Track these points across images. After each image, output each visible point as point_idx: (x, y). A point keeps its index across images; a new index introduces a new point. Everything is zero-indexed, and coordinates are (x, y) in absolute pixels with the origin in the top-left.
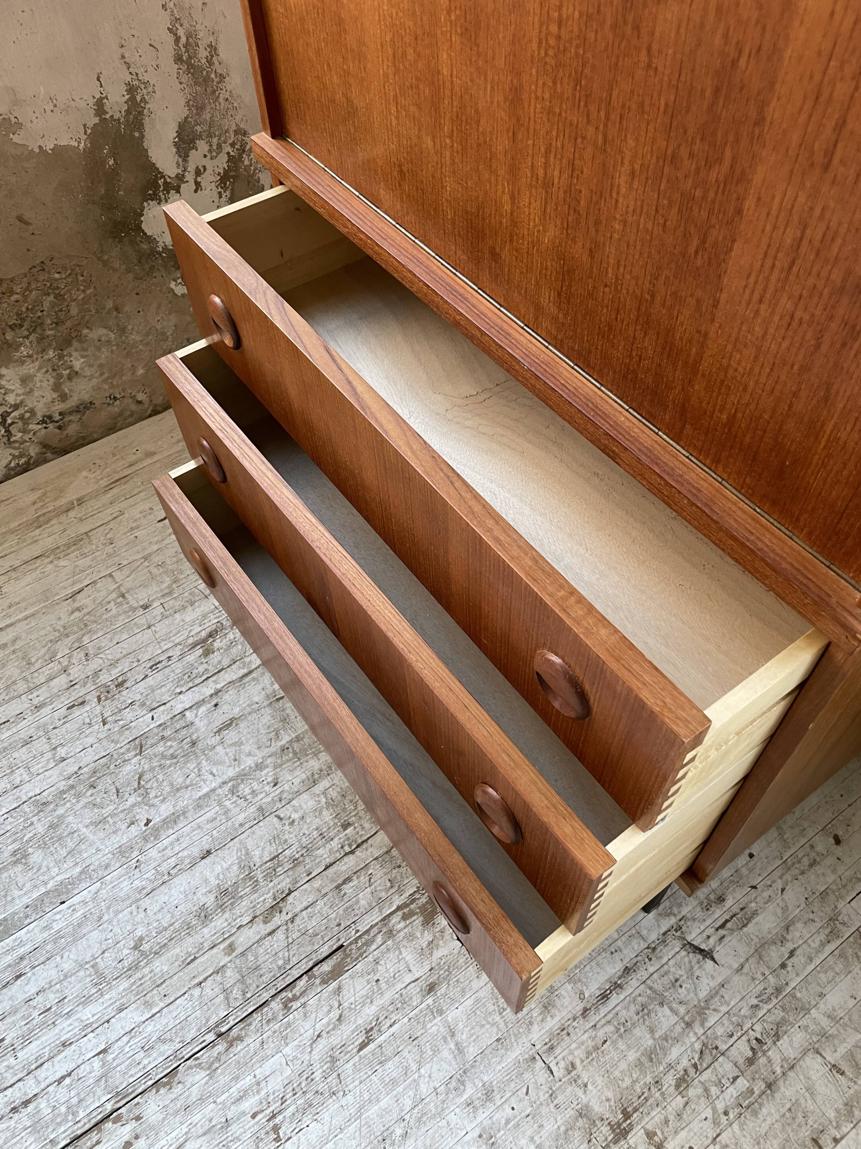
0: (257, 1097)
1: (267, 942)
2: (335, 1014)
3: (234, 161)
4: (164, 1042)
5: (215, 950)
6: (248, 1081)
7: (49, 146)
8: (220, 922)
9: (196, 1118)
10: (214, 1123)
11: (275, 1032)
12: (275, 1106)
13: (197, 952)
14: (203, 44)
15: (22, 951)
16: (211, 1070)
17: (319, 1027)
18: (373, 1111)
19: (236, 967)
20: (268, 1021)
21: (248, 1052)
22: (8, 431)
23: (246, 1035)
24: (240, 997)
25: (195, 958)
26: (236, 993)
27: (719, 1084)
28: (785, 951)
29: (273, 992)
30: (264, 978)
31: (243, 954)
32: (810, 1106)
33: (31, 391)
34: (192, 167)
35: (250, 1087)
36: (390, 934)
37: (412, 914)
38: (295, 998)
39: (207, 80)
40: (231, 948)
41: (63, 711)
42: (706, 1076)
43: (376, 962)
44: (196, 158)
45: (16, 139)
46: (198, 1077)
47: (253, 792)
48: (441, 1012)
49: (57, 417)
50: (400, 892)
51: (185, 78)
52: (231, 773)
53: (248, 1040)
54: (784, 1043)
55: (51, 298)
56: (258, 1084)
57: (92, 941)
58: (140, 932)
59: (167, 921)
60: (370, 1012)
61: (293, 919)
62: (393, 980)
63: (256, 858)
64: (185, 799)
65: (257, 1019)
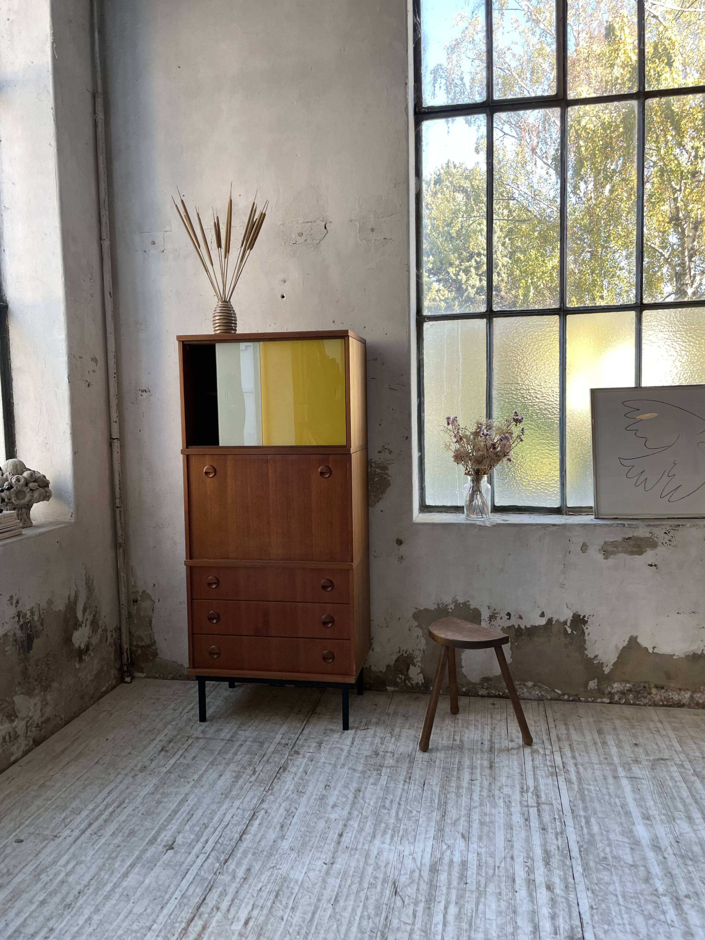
1: (260, 776)
2: (293, 774)
3: (94, 616)
5: (247, 784)
7: (57, 610)
8: (242, 780)
12: (296, 789)
13: (242, 786)
14: (91, 579)
15: (187, 811)
16: (272, 794)
17: (291, 777)
18: (321, 779)
19: (256, 783)
22: (27, 731)
27: (389, 740)
28: (382, 721)
29: (272, 780)
30: (266, 780)
31: (255, 780)
33: (36, 711)
34: (85, 619)
36: (291, 760)
37: (293, 755)
38: (279, 777)
39: (91, 590)
40: (251, 782)
41: (131, 779)
42: (385, 740)
43: (293, 764)
44: (86, 616)
45: (52, 607)
47: (220, 763)
48: (318, 762)
49: (40, 725)
50: (285, 754)
51: (87, 589)
52: (207, 764)
55: (46, 668)
57: (207, 801)
58: (220, 793)
59: (225, 788)
60: (301, 770)
61: (262, 771)
62: (301, 764)
63: (236, 769)
64: (200, 773)
65: (274, 784)
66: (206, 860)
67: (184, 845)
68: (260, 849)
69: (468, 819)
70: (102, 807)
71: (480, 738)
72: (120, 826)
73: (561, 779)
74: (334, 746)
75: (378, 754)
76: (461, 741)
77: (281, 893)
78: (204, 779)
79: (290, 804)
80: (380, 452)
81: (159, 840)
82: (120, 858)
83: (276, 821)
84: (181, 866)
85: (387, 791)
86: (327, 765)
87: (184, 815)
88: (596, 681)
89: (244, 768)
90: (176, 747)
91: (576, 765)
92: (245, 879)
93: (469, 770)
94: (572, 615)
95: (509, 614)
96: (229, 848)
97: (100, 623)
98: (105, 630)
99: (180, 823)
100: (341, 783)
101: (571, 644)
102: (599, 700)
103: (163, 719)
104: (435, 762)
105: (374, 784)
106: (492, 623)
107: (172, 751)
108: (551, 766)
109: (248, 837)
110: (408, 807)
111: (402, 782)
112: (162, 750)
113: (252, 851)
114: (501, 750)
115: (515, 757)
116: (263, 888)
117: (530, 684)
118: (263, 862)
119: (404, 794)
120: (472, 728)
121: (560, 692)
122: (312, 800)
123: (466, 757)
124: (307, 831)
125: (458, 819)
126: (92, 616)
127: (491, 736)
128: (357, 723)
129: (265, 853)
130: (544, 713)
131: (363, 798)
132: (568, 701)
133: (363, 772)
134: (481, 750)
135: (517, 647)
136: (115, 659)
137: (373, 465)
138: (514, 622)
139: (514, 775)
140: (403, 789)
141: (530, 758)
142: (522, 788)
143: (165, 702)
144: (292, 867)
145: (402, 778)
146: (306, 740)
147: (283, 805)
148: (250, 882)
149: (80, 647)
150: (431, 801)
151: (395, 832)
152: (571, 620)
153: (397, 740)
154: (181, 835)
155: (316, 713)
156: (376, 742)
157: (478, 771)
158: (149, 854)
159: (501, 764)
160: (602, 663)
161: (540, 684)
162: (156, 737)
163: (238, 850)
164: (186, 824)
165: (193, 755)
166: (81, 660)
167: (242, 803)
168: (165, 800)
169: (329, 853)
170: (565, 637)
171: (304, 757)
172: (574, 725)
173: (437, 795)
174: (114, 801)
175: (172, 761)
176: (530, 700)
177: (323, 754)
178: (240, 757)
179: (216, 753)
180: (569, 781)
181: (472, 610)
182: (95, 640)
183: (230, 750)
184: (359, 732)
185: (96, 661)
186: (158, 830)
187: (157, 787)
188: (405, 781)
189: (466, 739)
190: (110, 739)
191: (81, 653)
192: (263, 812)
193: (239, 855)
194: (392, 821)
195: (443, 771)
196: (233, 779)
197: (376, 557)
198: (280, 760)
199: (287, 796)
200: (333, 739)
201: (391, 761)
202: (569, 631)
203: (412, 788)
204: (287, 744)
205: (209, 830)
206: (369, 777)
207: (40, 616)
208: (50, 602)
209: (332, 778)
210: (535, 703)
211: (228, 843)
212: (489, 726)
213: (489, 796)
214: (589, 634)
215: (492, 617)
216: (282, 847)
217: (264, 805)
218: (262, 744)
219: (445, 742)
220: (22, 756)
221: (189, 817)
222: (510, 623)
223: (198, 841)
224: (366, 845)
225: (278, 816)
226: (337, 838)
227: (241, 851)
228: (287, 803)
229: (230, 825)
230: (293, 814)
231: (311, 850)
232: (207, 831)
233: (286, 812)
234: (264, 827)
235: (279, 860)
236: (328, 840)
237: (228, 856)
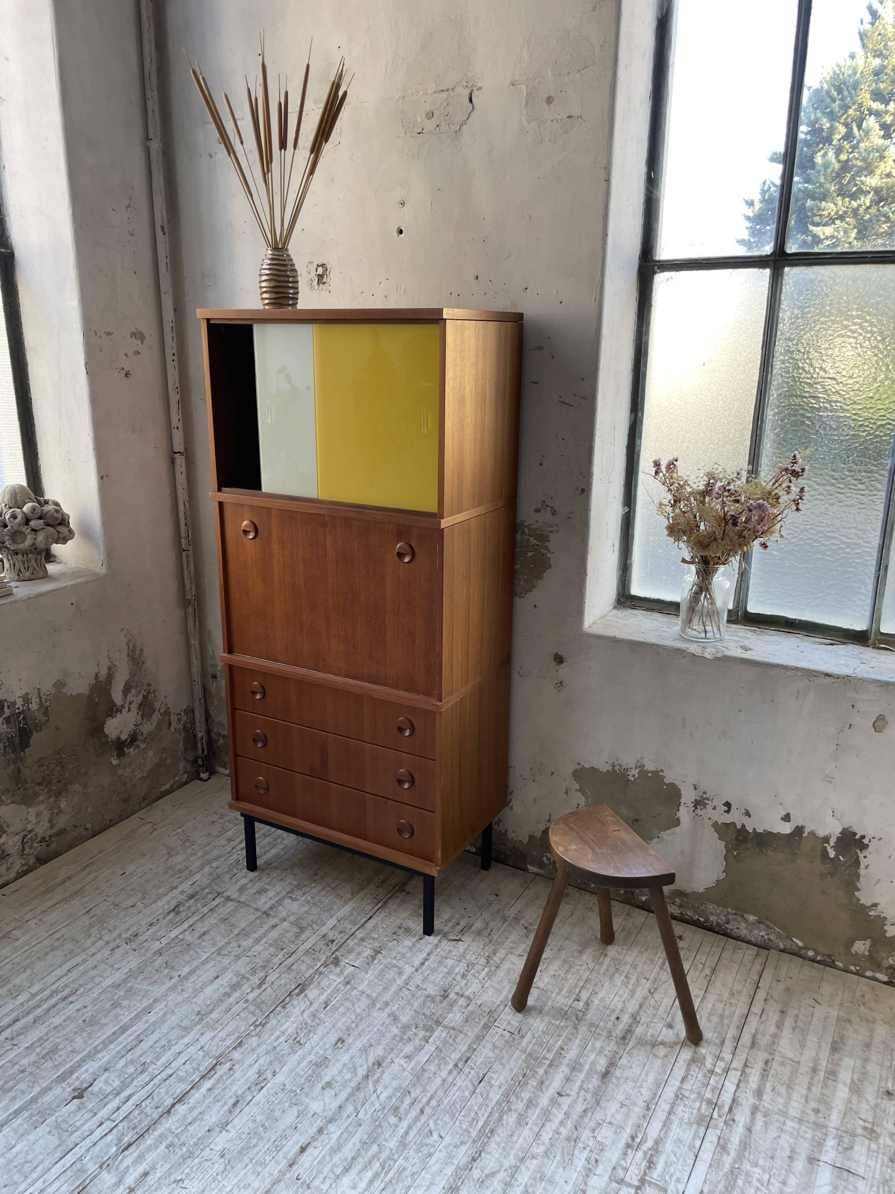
0: (284, 1036)
1: (264, 993)
2: (308, 1003)
3: (145, 697)
4: (231, 1036)
5: (239, 1004)
7: (74, 693)
8: (236, 995)
9: (259, 1051)
10: (268, 1049)
11: (282, 1017)
12: (295, 1036)
13: (230, 1007)
14: (138, 649)
15: (138, 1033)
16: (258, 1035)
17: (302, 1009)
18: (339, 1024)
19: (253, 1005)
20: (278, 1014)
21: (273, 1026)
22: (23, 847)
23: (270, 1021)
24: (260, 1012)
26: (257, 1012)
27: (478, 972)
28: (489, 930)
29: (276, 1006)
30: (269, 1003)
31: (254, 1000)
32: (514, 967)
33: (39, 822)
34: (128, 702)
35: (280, 1034)
36: (321, 973)
37: (328, 965)
38: (286, 1004)
39: (138, 663)
40: (247, 1001)
41: (108, 953)
42: (472, 971)
43: (319, 983)
44: (130, 697)
45: (63, 690)
46: (253, 1040)
47: (230, 952)
48: (355, 988)
49: (47, 839)
50: (319, 960)
51: (130, 663)
52: (214, 949)
53: (271, 1023)
54: (498, 954)
55: (58, 768)
56: (283, 1032)
57: (173, 1020)
58: (197, 1010)
59: (209, 1002)
60: (324, 997)
61: (272, 983)
62: (330, 985)
63: (243, 971)
64: (195, 964)
65: (272, 1015)
66: (106, 1135)
67: (97, 1096)
68: (183, 1139)
69: (508, 1179)
70: (48, 992)
71: (620, 1006)
72: (46, 1034)
73: (712, 1136)
74: (394, 961)
75: (447, 996)
76: (587, 1004)
78: (193, 979)
79: (271, 1063)
80: (537, 511)
81: (74, 1076)
82: (11, 1094)
83: (234, 1088)
84: (70, 1136)
85: (418, 1078)
86: (363, 998)
87: (132, 1038)
88: (868, 943)
89: (253, 971)
90: (193, 909)
91: (755, 1110)
93: (567, 1070)
94: (840, 830)
95: (728, 805)
96: (146, 1122)
97: (157, 705)
98: (167, 713)
99: (118, 1052)
100: (364, 1040)
101: (832, 874)
102: (869, 973)
103: (207, 853)
104: (522, 1037)
105: (408, 1057)
106: (698, 811)
107: (183, 914)
108: (709, 1102)
109: (181, 1109)
110: (431, 1123)
111: (451, 1066)
112: (174, 909)
113: (170, 1139)
114: (641, 1042)
115: (659, 1062)
117: (752, 918)
118: (172, 1167)
119: (440, 1093)
120: (619, 979)
121: (800, 944)
122: (305, 1063)
123: (578, 1041)
124: (263, 1126)
125: (493, 1174)
126: (141, 696)
127: (641, 1006)
128: (450, 924)
129: (185, 1149)
130: (756, 977)
131: (377, 1081)
132: (813, 960)
133: (406, 1028)
134: (610, 1032)
135: (735, 857)
136: (186, 749)
137: (526, 530)
138: (735, 817)
139: (634, 1104)
140: (444, 1080)
141: (682, 1073)
142: (633, 1138)
143: (227, 824)
145: (455, 1056)
146: (363, 939)
147: (261, 1061)
149: (119, 738)
150: (473, 1119)
151: (383, 1169)
152: (838, 838)
153: (490, 975)
154: (107, 1074)
155: (403, 891)
156: (457, 970)
157: (582, 1076)
158: (47, 1098)
159: (625, 1074)
160: (885, 919)
161: (768, 923)
162: (181, 883)
163: (153, 1131)
164: (122, 1057)
165: (205, 929)
166: (121, 753)
167: (212, 1039)
168: (125, 1003)
169: (268, 1181)
170: (823, 862)
171: (342, 972)
172: (796, 1017)
173: (489, 1109)
174: (66, 986)
175: (173, 935)
176: (749, 942)
177: (370, 972)
178: (261, 948)
179: (236, 932)
180: (722, 1146)
181: (666, 785)
182: (147, 728)
183: (255, 932)
184: (445, 942)
185: (151, 753)
186: (85, 1056)
187: (130, 976)
188: (456, 1066)
189: (596, 1002)
190: (127, 873)
191: (120, 747)
192: (228, 1066)
193: (149, 1141)
194: (392, 1144)
195: (526, 1061)
196: (228, 990)
197: (521, 676)
198: (308, 969)
199: (275, 1044)
200: (399, 949)
201: (459, 1015)
202: (832, 854)
203: (460, 1083)
204: (333, 941)
205: (143, 1078)
206: (410, 1040)
207: (41, 704)
208: (60, 685)
209: (357, 1026)
210: (752, 951)
211: (150, 1113)
212: (649, 984)
213: (568, 1139)
214: (867, 867)
215: (699, 803)
216: (212, 1146)
217: (236, 1055)
218: (302, 929)
219: (561, 1000)
220: (16, 879)
221: (135, 1043)
222: (728, 819)
223: (118, 1094)
224: (328, 1182)
225: (243, 1080)
226: (295, 1154)
227: (157, 1133)
228: (268, 1058)
229: (174, 1076)
230: (263, 1084)
231: (246, 1165)
232: (139, 1079)
233: (257, 1076)
234: (212, 1097)
235: (194, 1169)
236: (280, 1154)
237: (135, 1137)
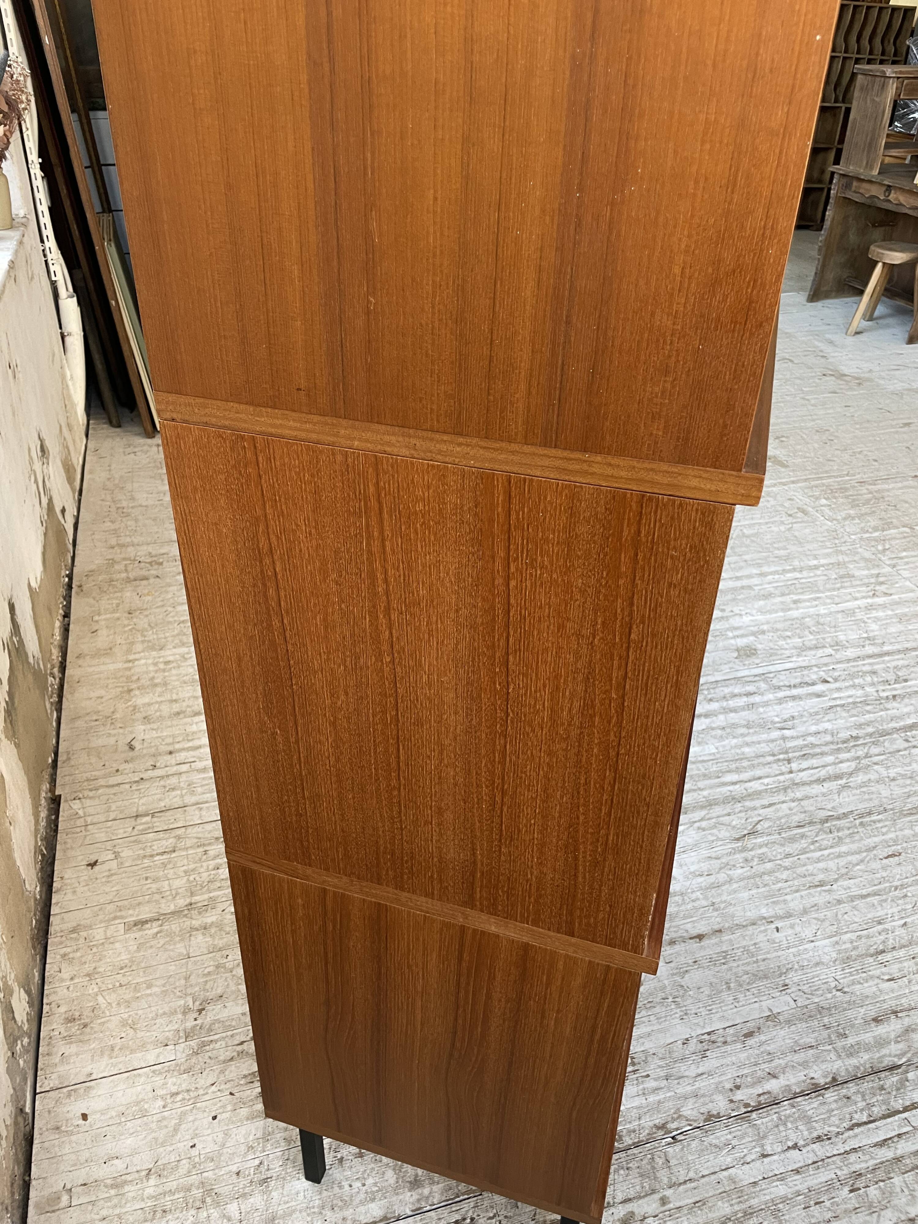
0: (645, 1086)
1: (632, 1194)
4: (716, 1146)
5: (678, 1204)
6: (652, 1098)
9: (689, 1088)
10: (676, 1081)
11: (630, 1122)
13: (693, 1208)
19: (659, 1182)
20: (634, 1131)
21: (651, 1116)
23: (652, 1128)
24: (656, 1157)
25: (695, 1203)
26: (660, 1161)
29: (629, 1152)
30: (636, 1165)
31: (653, 1192)
35: (649, 1094)
40: (664, 1201)
46: (689, 1112)
53: (651, 1124)
56: (644, 1094)
65: (643, 1136)
68: (825, 1033)
77: (872, 951)
79: (683, 1059)
83: (743, 1056)
92: (895, 1012)
96: (866, 1085)
113: (839, 1044)
116: (886, 977)
118: (845, 1010)
124: (729, 988)
129: (826, 1020)
144: (817, 964)
148: (893, 1003)
192: (739, 1095)
193: (866, 1057)
205: (858, 1163)
211: (859, 1098)
223: (898, 1159)
224: (694, 896)
225: (728, 1060)
226: (710, 938)
227: (854, 1061)
228: (682, 1068)
229: (815, 1134)
230: (706, 1037)
231: (764, 960)
232: (864, 1165)
233: (708, 1053)
234: (773, 1064)
235: (821, 992)
236: (724, 949)
237: (883, 1075)
